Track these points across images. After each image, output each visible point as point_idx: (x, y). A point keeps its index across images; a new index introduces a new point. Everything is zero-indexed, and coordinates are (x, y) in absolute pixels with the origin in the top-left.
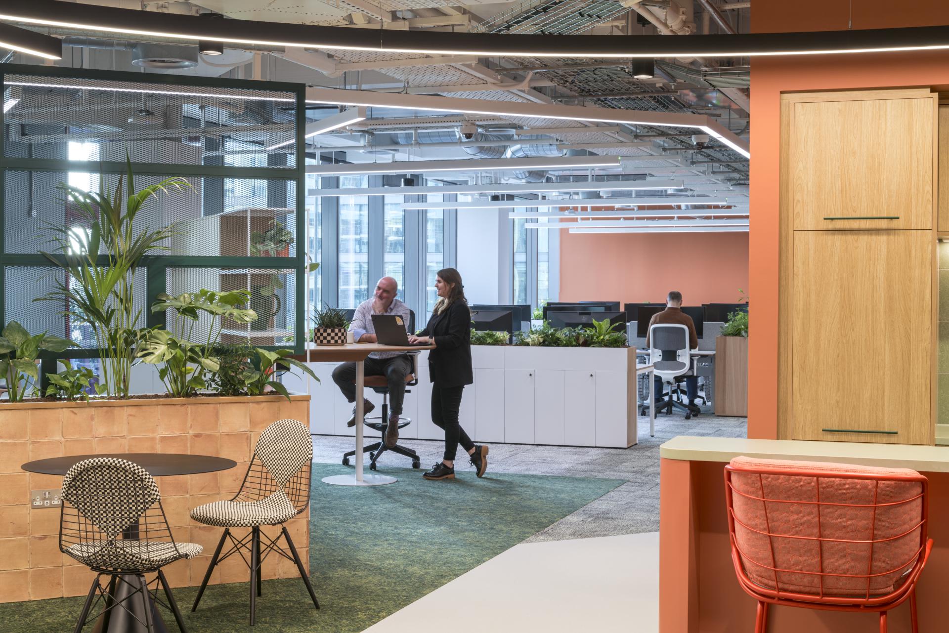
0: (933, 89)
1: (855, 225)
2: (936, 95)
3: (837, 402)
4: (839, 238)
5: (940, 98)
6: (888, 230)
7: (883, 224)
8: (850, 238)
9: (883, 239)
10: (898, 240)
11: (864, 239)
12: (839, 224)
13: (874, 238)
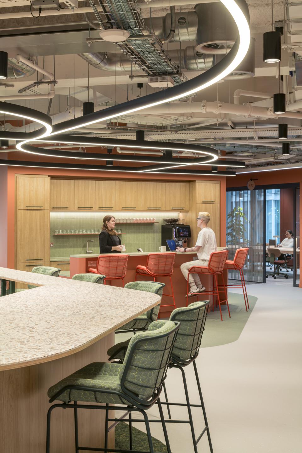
0: (49, 176)
1: (33, 208)
2: (50, 177)
3: (29, 253)
4: (29, 211)
5: (51, 178)
6: (40, 210)
7: (39, 208)
8: (31, 211)
9: (39, 212)
10: (42, 212)
11: (34, 212)
12: (29, 208)
13: (37, 212)
